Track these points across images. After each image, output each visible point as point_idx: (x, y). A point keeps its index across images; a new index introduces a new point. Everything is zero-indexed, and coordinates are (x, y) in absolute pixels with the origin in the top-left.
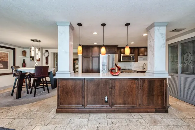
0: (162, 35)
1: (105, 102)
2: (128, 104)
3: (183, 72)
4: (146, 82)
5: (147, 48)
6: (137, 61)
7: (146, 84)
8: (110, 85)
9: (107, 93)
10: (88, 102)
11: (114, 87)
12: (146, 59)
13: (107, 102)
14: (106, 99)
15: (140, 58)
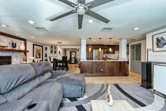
0: (125, 43)
1: (101, 72)
2: (111, 72)
3: (136, 60)
4: (118, 63)
5: (119, 45)
6: (114, 53)
7: (118, 64)
8: (103, 65)
9: (102, 68)
10: (94, 72)
11: (105, 65)
12: (119, 52)
13: (102, 71)
14: (102, 70)
15: (116, 51)
